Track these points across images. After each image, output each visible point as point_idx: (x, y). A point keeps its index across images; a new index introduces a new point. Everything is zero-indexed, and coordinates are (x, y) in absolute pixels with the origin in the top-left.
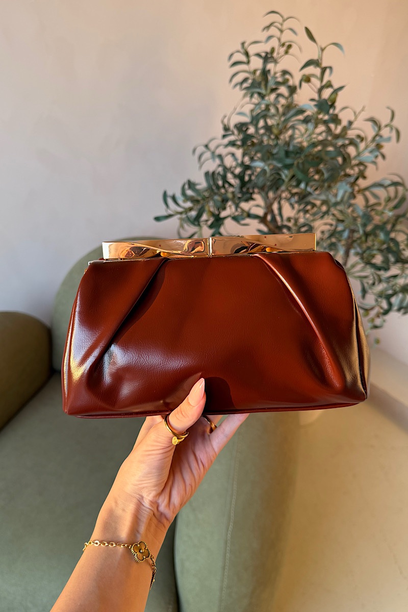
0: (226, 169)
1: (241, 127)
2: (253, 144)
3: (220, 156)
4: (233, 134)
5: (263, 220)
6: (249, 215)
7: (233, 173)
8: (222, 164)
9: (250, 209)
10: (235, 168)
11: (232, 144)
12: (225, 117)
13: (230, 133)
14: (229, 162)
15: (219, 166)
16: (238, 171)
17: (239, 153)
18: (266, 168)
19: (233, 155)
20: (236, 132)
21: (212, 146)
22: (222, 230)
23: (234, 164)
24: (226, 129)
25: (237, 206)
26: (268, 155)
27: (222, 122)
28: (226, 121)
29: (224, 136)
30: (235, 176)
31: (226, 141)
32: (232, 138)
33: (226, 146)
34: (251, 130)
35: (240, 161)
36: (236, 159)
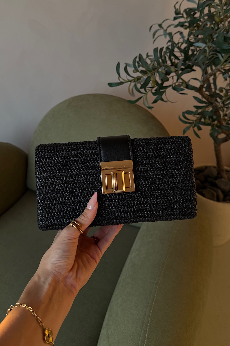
0: (174, 45)
1: (190, 12)
2: (198, 26)
3: (170, 34)
4: (183, 17)
5: (199, 90)
6: (188, 86)
7: (179, 48)
8: (171, 40)
9: (189, 81)
10: (182, 43)
11: (182, 25)
12: (177, 2)
13: (181, 15)
14: (177, 39)
15: (169, 41)
16: (183, 46)
17: (186, 32)
18: (206, 48)
19: (181, 33)
20: (185, 16)
21: (165, 26)
22: (164, 97)
23: (181, 40)
24: (177, 12)
25: (179, 77)
26: (209, 38)
27: (175, 6)
28: (177, 6)
29: (175, 19)
30: (181, 51)
31: (177, 22)
32: (182, 20)
33: (176, 26)
34: (197, 15)
35: (186, 39)
36: (183, 37)
